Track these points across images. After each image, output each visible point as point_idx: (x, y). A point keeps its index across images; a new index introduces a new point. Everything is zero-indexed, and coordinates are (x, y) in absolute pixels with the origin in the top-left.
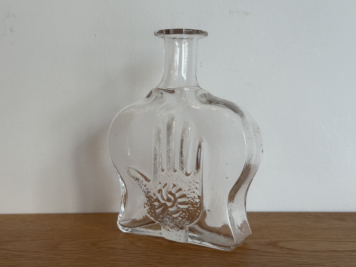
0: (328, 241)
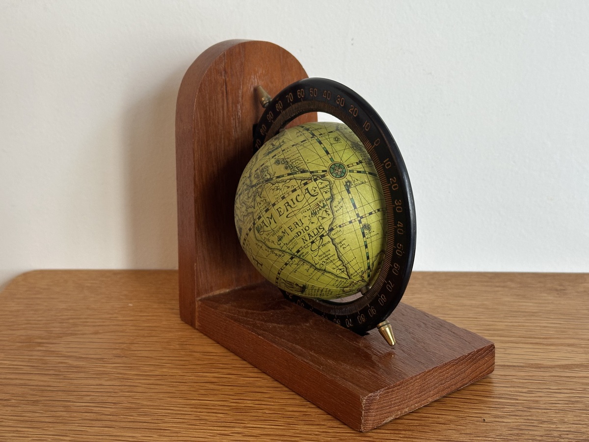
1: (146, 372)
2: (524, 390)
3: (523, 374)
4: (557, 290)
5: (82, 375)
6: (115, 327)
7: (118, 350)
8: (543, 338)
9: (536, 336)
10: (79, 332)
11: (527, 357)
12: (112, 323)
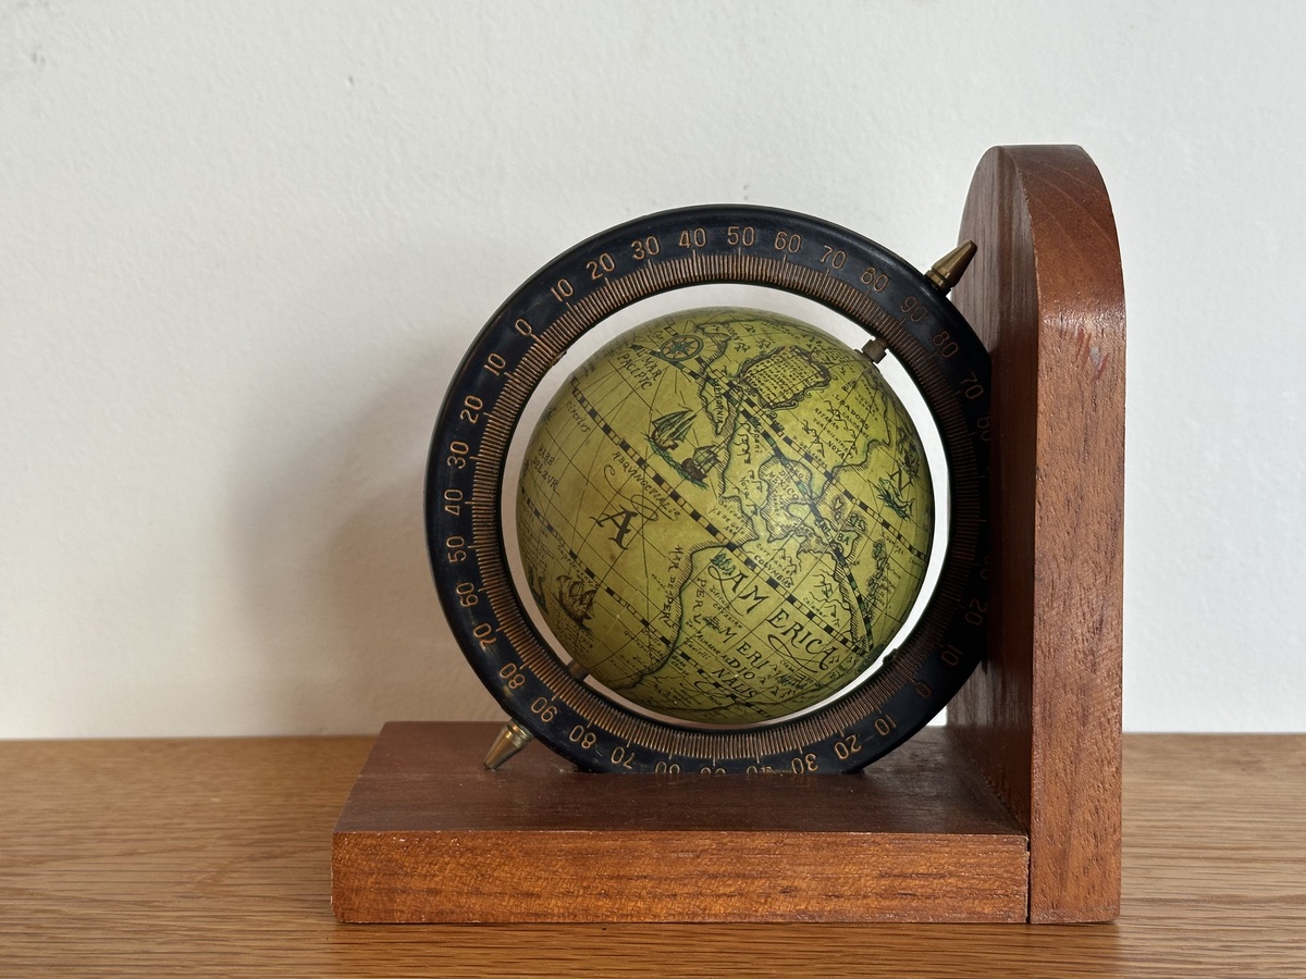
0: (1205, 858)
1: (262, 926)
2: (1212, 945)
3: (1199, 914)
4: (1239, 763)
5: (97, 934)
6: (175, 842)
7: (188, 886)
8: (1233, 849)
9: (1214, 845)
10: (86, 853)
11: (1203, 883)
12: (172, 835)
